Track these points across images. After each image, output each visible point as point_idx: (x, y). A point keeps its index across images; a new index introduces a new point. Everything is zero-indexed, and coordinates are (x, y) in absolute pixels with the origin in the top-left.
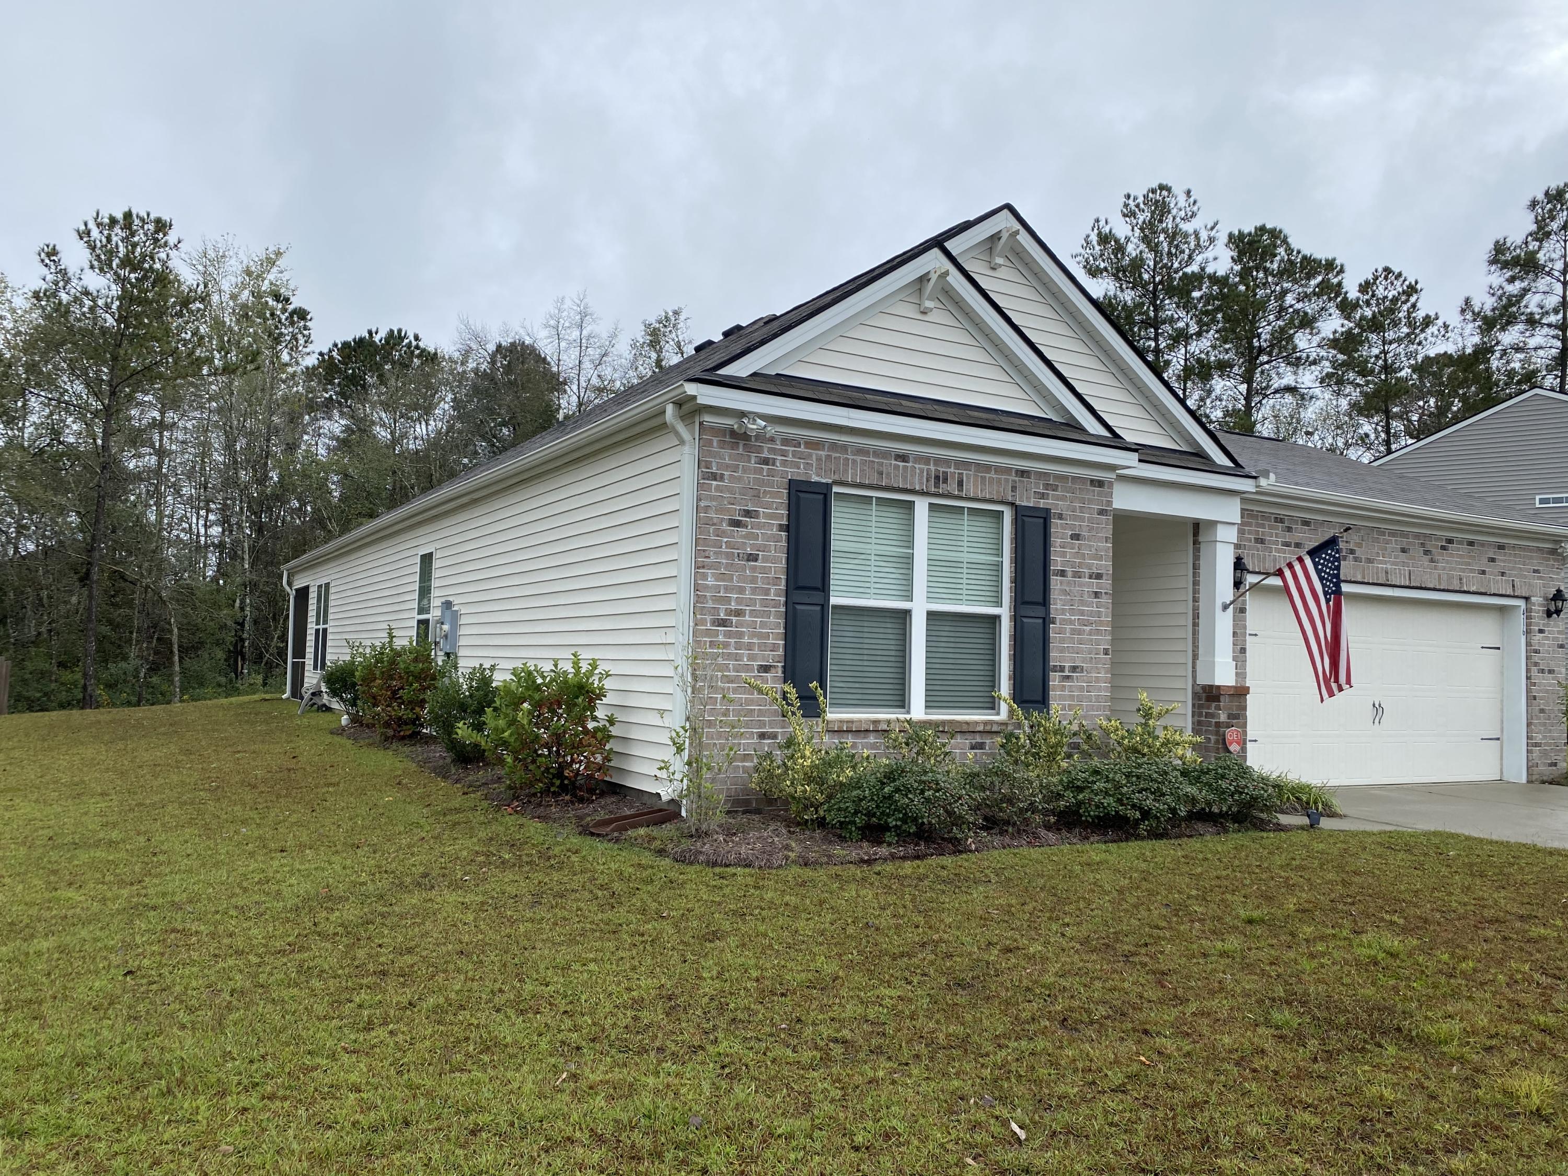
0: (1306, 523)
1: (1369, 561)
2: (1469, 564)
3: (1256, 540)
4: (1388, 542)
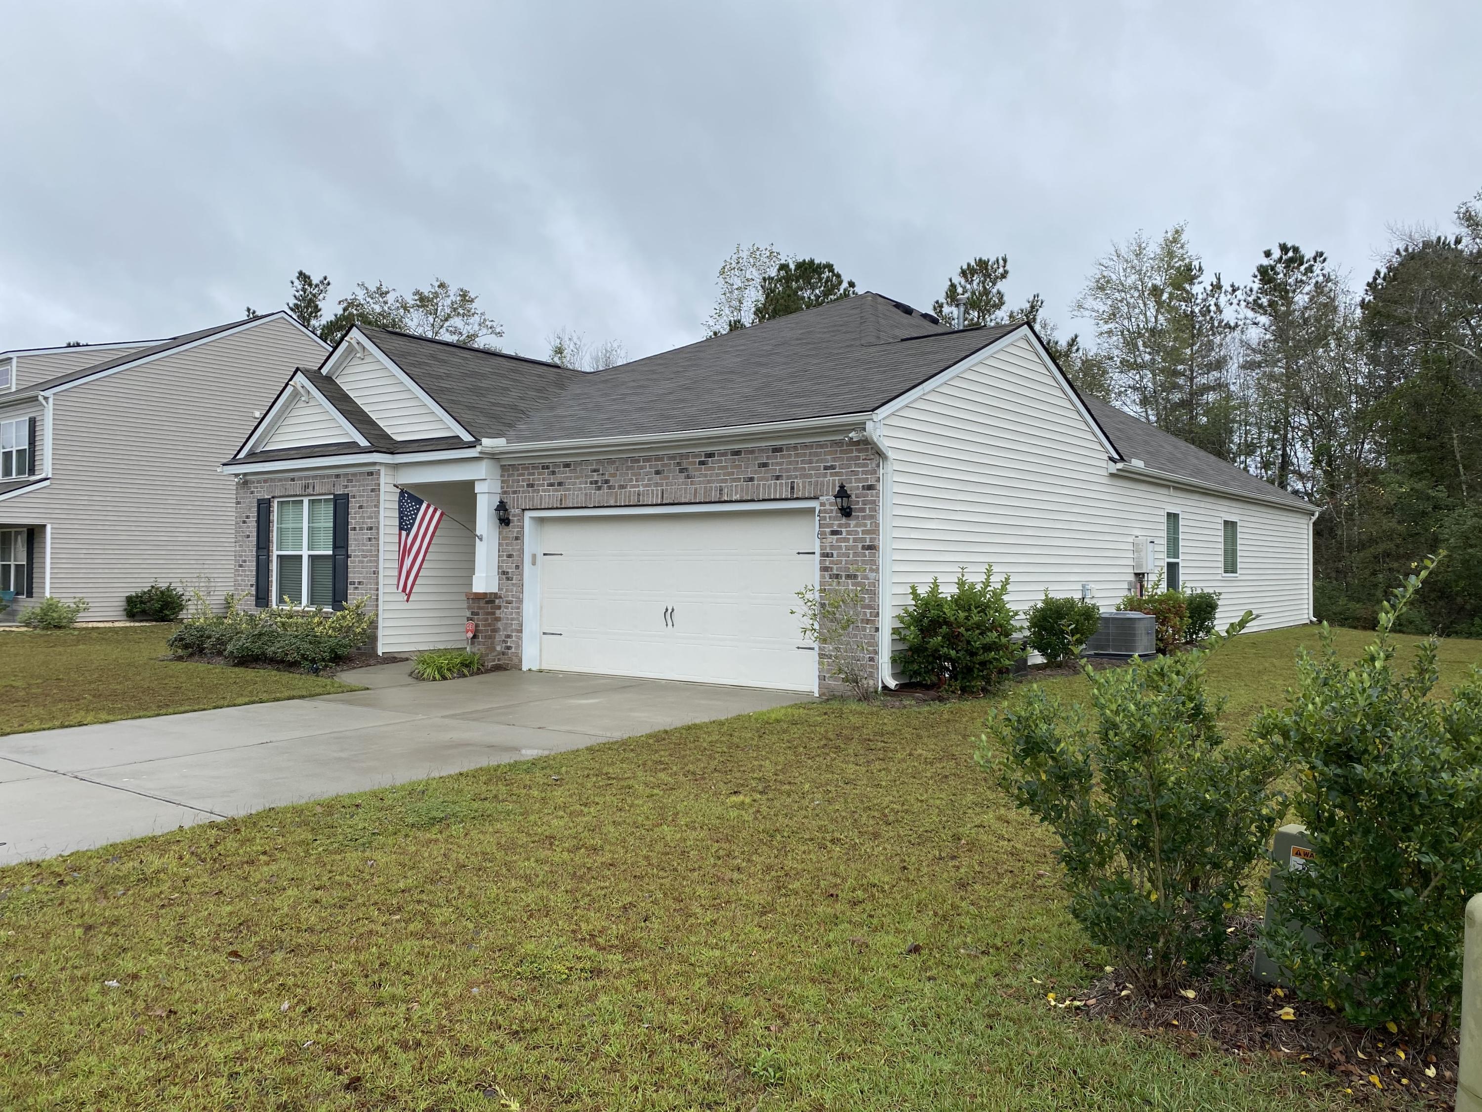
0: (567, 465)
1: (622, 487)
2: (733, 473)
3: (528, 486)
4: (642, 468)
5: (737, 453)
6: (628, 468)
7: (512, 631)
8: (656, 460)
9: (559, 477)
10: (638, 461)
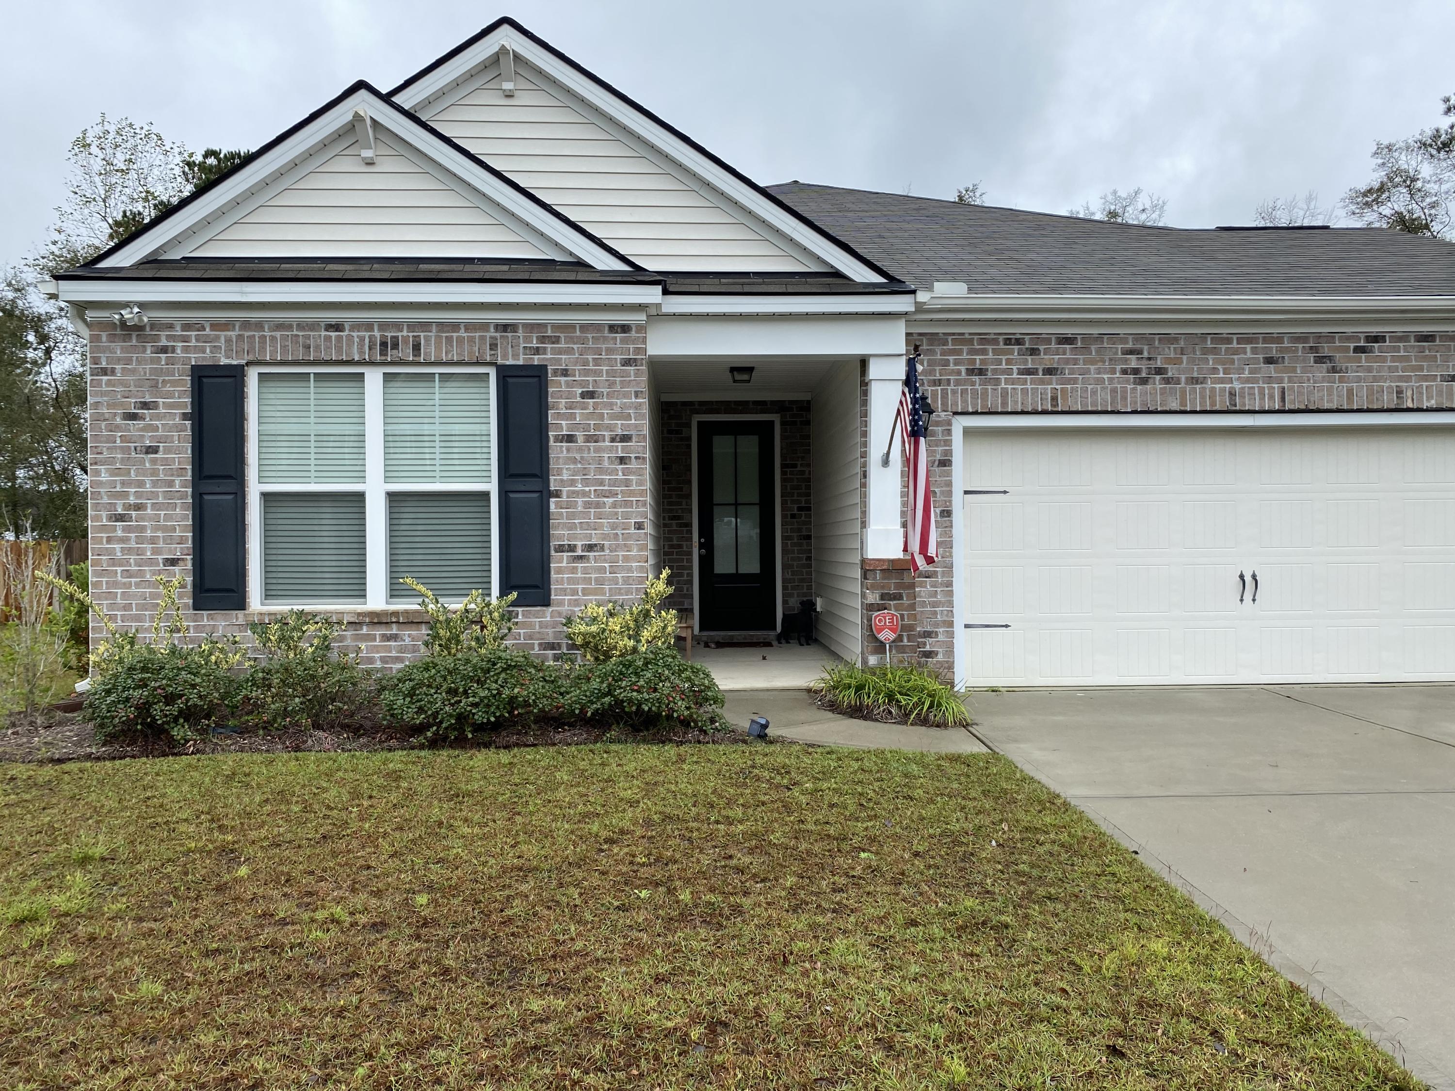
0: (1066, 340)
1: (1195, 380)
2: (1421, 368)
3: (970, 372)
4: (1236, 352)
5: (1428, 338)
6: (1205, 351)
7: (937, 625)
8: (1265, 341)
9: (1048, 359)
10: (1229, 341)
